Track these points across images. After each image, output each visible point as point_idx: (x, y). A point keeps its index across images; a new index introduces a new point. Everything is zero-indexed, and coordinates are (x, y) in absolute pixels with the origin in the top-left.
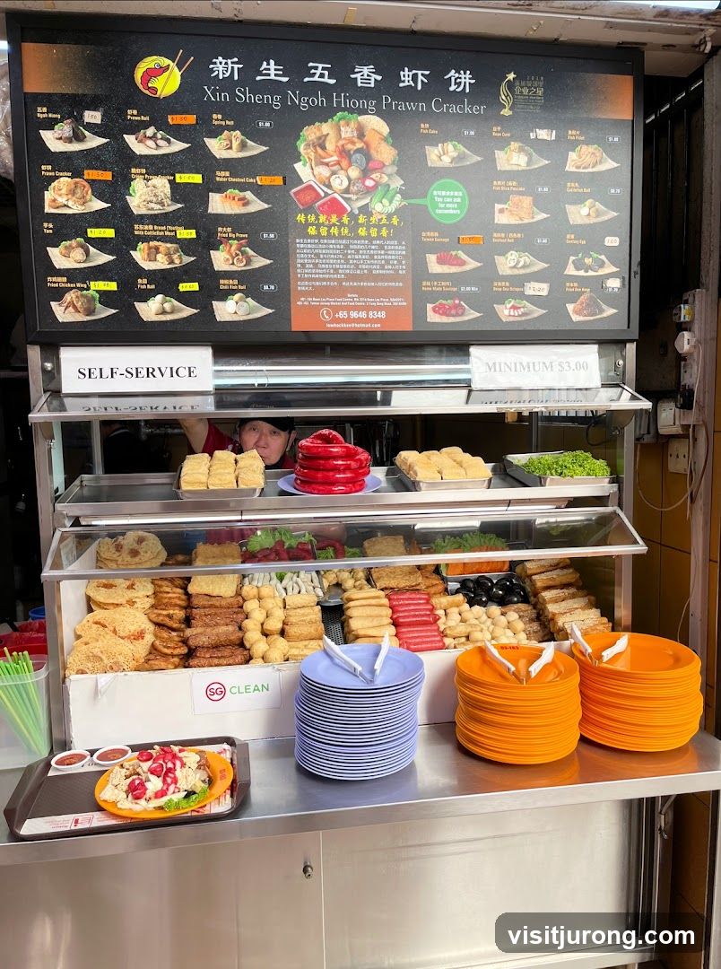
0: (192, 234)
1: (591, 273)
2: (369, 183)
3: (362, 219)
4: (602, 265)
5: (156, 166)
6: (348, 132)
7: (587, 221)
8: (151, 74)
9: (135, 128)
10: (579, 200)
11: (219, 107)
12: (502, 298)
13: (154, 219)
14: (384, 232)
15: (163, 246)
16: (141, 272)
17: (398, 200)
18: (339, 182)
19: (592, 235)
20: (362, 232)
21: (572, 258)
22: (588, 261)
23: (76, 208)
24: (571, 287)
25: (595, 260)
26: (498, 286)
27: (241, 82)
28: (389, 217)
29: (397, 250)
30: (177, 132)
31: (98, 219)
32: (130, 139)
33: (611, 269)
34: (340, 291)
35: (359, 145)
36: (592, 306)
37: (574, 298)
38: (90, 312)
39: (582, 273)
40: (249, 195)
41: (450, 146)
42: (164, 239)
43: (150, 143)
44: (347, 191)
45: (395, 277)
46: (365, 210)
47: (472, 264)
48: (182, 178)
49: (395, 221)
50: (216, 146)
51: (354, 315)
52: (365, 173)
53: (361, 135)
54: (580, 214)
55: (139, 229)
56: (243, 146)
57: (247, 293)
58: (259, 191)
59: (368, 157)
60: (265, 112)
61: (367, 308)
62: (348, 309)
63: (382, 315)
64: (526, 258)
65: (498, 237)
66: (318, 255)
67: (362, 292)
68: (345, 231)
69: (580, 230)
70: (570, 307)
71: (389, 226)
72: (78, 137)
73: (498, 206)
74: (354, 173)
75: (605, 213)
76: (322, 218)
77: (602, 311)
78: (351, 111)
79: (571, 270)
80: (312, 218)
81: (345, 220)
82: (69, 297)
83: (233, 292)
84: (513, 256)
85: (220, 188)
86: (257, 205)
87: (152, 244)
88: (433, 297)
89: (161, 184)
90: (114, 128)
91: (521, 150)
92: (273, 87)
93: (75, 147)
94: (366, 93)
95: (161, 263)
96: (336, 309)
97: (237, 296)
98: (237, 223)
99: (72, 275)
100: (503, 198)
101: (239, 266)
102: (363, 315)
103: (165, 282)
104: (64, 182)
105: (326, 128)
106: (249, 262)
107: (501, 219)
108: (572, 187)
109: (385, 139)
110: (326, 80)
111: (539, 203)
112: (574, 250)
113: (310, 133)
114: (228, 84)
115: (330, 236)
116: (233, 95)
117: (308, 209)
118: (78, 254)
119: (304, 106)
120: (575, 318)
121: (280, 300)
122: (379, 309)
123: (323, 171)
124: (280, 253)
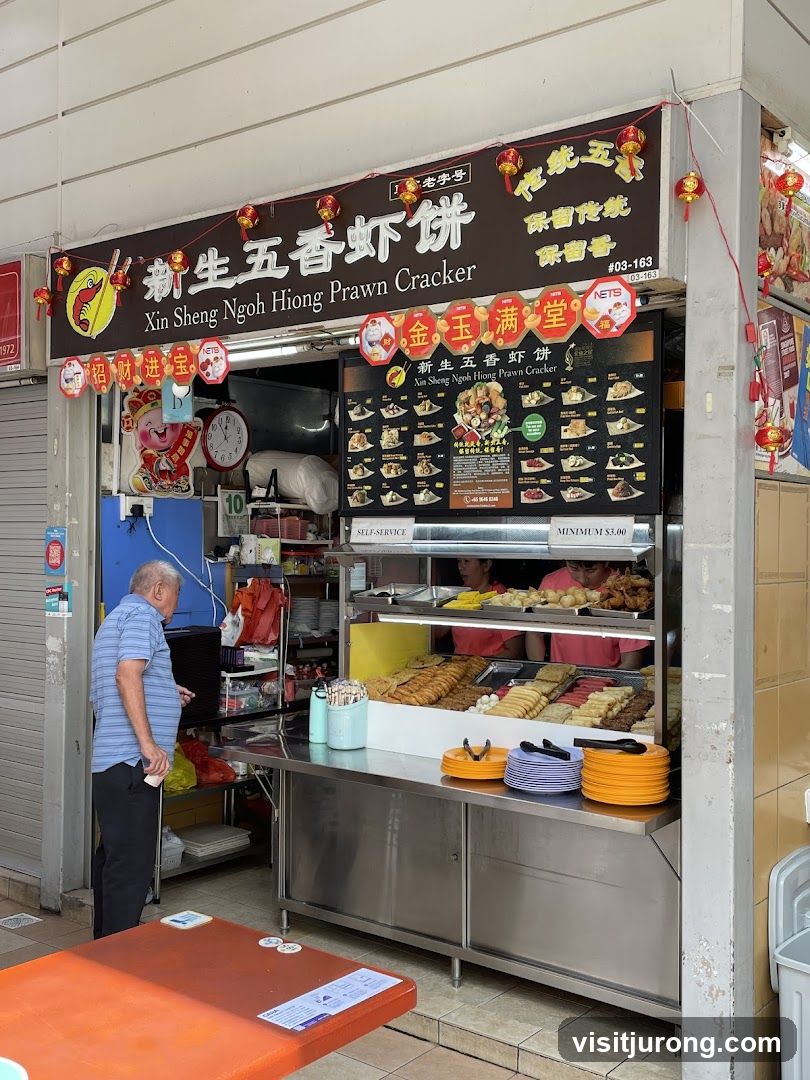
0: (405, 458)
1: (624, 467)
2: (491, 421)
3: (487, 443)
4: (632, 461)
5: (393, 423)
6: (480, 393)
7: (622, 432)
8: (394, 376)
9: (385, 405)
10: (616, 418)
11: (421, 389)
12: (566, 486)
13: (390, 451)
14: (498, 450)
15: (394, 465)
16: (385, 480)
17: (506, 430)
18: (476, 422)
19: (625, 442)
20: (486, 450)
21: (611, 458)
22: (622, 459)
23: (360, 449)
24: (611, 477)
25: (627, 458)
26: (564, 479)
27: (431, 374)
28: (501, 440)
29: (505, 459)
30: (402, 405)
31: (367, 453)
32: (383, 411)
33: (638, 464)
34: (474, 486)
35: (487, 400)
36: (626, 490)
37: (613, 485)
38: (363, 502)
39: (618, 468)
40: (432, 434)
41: (535, 394)
42: (394, 461)
43: (391, 412)
44: (479, 427)
45: (504, 476)
46: (489, 437)
47: (548, 466)
48: (403, 429)
49: (504, 442)
50: (419, 410)
51: (481, 499)
52: (489, 416)
53: (488, 395)
54: (617, 428)
55: (385, 457)
56: (431, 408)
57: (429, 489)
58: (437, 431)
59: (491, 406)
60: (441, 388)
61: (488, 495)
62: (479, 496)
63: (496, 499)
64: (581, 460)
65: (563, 447)
66: (464, 465)
67: (486, 486)
68: (478, 450)
69: (617, 439)
70: (610, 491)
71: (501, 446)
72: (363, 413)
73: (563, 428)
74: (483, 416)
75: (633, 426)
76: (467, 444)
77: (632, 493)
78: (483, 381)
79: (610, 466)
80: (461, 444)
81: (478, 444)
82: (355, 494)
83: (423, 489)
84: (572, 459)
85: (420, 431)
86: (437, 439)
87: (390, 464)
88: (525, 487)
89: (395, 432)
90: (376, 407)
91: (578, 390)
92: (446, 374)
93: (362, 418)
94: (491, 369)
95: (393, 474)
96: (472, 496)
97: (425, 491)
98: (425, 449)
99: (358, 483)
100: (566, 422)
101: (426, 474)
102: (486, 499)
103: (394, 484)
104: (357, 435)
105: (470, 392)
106: (431, 471)
107: (565, 436)
108: (611, 411)
109: (500, 395)
110: (471, 365)
111: (590, 423)
112: (613, 452)
113: (462, 396)
114: (425, 376)
115: (470, 454)
116: (428, 381)
117: (460, 439)
118: (360, 472)
119: (460, 382)
120: (614, 499)
121: (444, 493)
122: (494, 496)
123: (468, 417)
124: (445, 465)
